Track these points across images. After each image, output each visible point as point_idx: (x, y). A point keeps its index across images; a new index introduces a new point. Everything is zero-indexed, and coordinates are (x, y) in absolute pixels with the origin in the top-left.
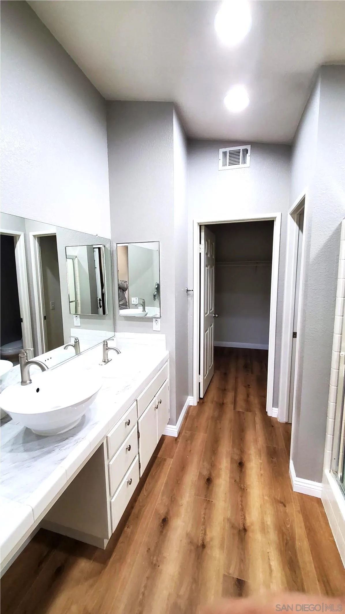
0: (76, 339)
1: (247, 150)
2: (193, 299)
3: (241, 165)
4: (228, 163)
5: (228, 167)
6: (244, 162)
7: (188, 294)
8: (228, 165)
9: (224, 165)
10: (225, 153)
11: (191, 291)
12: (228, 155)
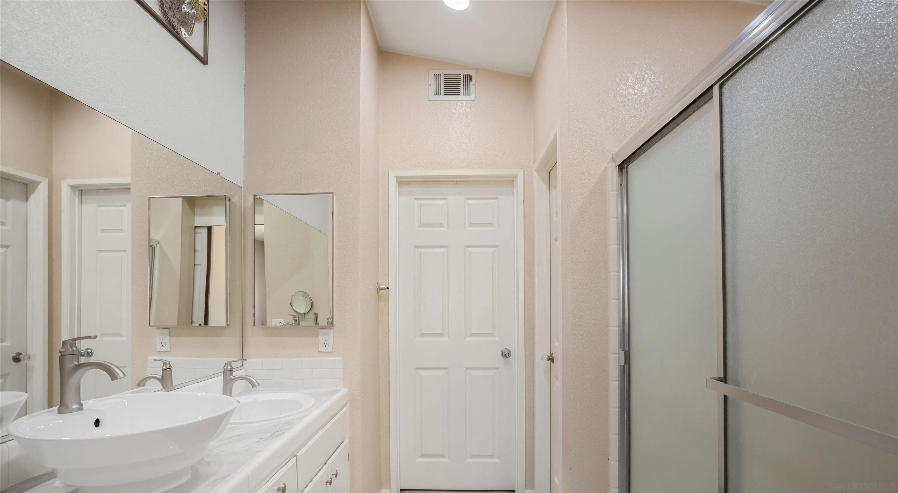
0: (165, 364)
1: (471, 76)
2: (388, 304)
3: (461, 97)
4: (442, 92)
5: (442, 97)
6: (467, 93)
7: (379, 297)
8: (442, 94)
9: (437, 93)
10: (437, 77)
11: (384, 289)
12: (443, 80)
